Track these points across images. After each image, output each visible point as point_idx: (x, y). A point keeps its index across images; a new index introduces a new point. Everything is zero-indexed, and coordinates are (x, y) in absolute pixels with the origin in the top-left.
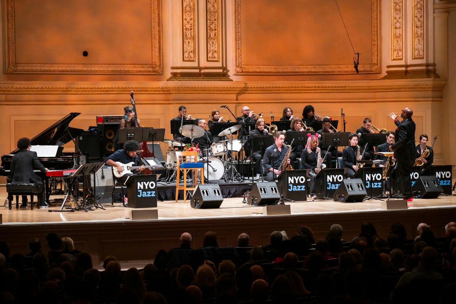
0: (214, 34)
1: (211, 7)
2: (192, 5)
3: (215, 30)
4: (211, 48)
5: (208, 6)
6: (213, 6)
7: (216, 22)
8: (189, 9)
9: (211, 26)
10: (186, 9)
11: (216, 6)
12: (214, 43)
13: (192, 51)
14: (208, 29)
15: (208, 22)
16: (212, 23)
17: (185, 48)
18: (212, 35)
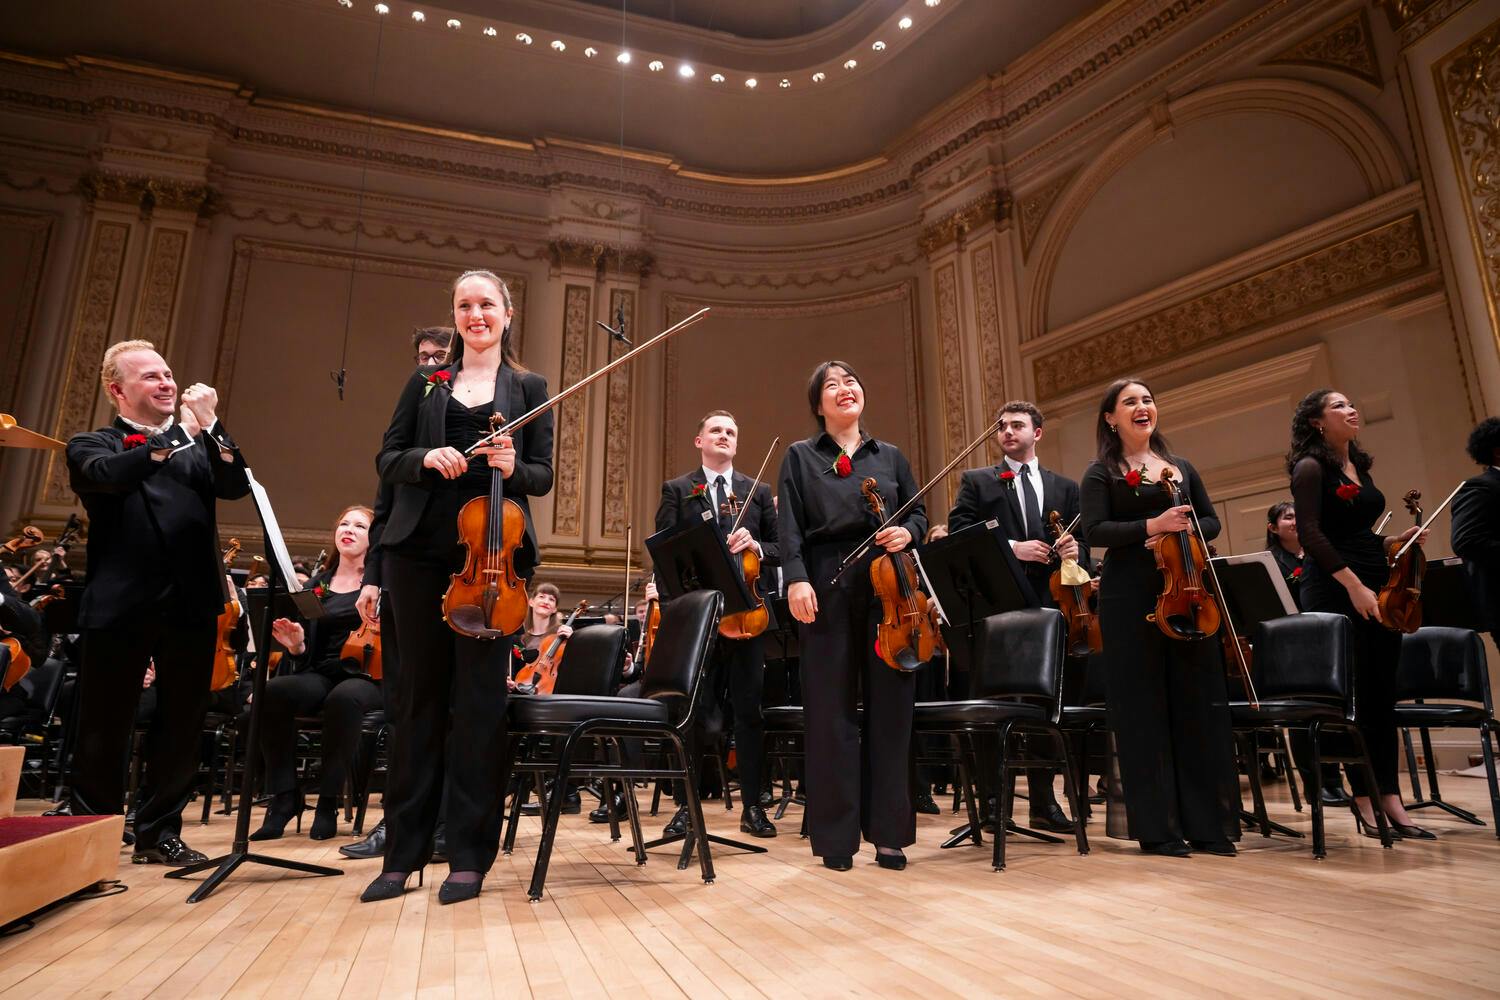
0: (617, 489)
1: (615, 442)
2: (577, 436)
3: (621, 482)
4: (610, 513)
5: (610, 441)
6: (619, 441)
7: (624, 469)
8: (571, 443)
9: (614, 476)
10: (565, 443)
11: (624, 441)
12: (619, 506)
13: (572, 518)
14: (608, 479)
15: (608, 468)
16: (616, 470)
17: (558, 511)
18: (615, 491)
